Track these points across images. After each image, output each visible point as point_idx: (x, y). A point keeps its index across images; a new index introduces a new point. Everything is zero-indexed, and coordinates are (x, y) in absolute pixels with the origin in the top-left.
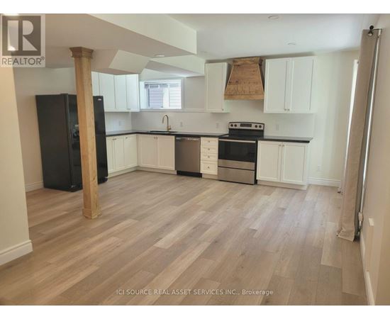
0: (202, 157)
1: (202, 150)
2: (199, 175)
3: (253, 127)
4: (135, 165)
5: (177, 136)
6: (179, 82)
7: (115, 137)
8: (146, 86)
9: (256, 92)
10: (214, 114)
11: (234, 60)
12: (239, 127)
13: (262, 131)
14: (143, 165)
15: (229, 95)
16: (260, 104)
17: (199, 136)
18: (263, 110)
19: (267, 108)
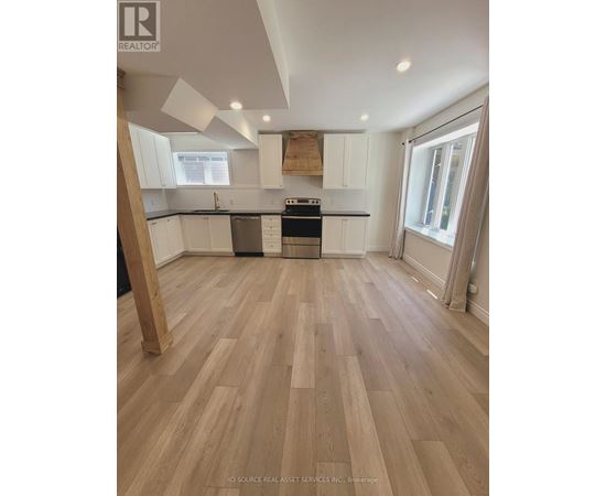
0: (264, 236)
1: (264, 228)
2: (261, 255)
3: (310, 203)
4: (182, 250)
5: (232, 215)
6: (224, 155)
7: (154, 221)
8: (180, 158)
9: (316, 167)
10: (269, 190)
11: (290, 133)
12: (296, 203)
13: (319, 207)
14: (192, 249)
15: (286, 171)
16: (318, 179)
17: (259, 215)
18: (321, 187)
19: (327, 183)
